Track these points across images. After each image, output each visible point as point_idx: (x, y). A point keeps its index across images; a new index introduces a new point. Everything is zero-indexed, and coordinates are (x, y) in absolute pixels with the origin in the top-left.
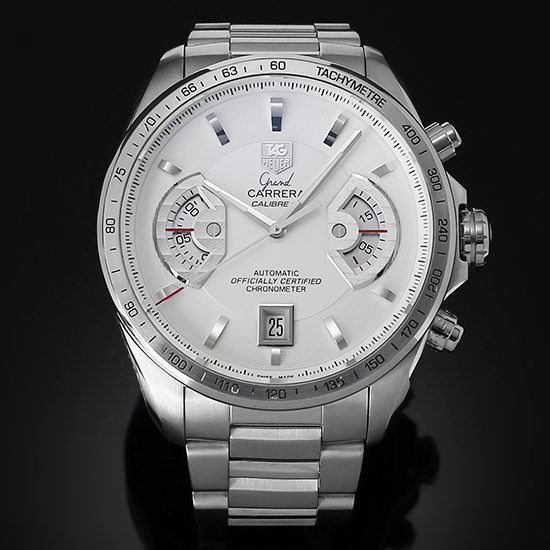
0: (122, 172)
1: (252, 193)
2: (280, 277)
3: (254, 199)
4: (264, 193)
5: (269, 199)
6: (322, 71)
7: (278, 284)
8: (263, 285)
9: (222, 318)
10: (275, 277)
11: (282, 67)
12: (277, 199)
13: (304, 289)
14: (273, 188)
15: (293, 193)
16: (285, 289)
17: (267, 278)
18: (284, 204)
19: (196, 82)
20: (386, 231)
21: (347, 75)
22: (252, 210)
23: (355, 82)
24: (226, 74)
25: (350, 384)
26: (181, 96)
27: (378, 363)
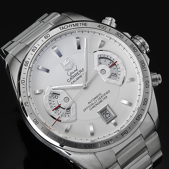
0: (27, 103)
1: (69, 81)
2: (97, 99)
3: (71, 82)
4: (72, 78)
5: (75, 79)
6: (61, 28)
7: (98, 101)
8: (94, 105)
9: (90, 124)
10: (95, 100)
11: (48, 36)
12: (77, 77)
13: (106, 97)
14: (73, 74)
15: (81, 71)
16: (101, 101)
17: (93, 102)
18: (81, 76)
19: (27, 60)
20: (117, 61)
21: (69, 24)
22: (73, 85)
23: (73, 24)
24: (34, 51)
25: (144, 114)
26: (26, 67)
27: (146, 102)
